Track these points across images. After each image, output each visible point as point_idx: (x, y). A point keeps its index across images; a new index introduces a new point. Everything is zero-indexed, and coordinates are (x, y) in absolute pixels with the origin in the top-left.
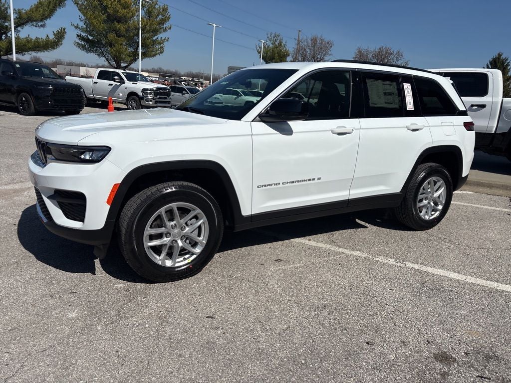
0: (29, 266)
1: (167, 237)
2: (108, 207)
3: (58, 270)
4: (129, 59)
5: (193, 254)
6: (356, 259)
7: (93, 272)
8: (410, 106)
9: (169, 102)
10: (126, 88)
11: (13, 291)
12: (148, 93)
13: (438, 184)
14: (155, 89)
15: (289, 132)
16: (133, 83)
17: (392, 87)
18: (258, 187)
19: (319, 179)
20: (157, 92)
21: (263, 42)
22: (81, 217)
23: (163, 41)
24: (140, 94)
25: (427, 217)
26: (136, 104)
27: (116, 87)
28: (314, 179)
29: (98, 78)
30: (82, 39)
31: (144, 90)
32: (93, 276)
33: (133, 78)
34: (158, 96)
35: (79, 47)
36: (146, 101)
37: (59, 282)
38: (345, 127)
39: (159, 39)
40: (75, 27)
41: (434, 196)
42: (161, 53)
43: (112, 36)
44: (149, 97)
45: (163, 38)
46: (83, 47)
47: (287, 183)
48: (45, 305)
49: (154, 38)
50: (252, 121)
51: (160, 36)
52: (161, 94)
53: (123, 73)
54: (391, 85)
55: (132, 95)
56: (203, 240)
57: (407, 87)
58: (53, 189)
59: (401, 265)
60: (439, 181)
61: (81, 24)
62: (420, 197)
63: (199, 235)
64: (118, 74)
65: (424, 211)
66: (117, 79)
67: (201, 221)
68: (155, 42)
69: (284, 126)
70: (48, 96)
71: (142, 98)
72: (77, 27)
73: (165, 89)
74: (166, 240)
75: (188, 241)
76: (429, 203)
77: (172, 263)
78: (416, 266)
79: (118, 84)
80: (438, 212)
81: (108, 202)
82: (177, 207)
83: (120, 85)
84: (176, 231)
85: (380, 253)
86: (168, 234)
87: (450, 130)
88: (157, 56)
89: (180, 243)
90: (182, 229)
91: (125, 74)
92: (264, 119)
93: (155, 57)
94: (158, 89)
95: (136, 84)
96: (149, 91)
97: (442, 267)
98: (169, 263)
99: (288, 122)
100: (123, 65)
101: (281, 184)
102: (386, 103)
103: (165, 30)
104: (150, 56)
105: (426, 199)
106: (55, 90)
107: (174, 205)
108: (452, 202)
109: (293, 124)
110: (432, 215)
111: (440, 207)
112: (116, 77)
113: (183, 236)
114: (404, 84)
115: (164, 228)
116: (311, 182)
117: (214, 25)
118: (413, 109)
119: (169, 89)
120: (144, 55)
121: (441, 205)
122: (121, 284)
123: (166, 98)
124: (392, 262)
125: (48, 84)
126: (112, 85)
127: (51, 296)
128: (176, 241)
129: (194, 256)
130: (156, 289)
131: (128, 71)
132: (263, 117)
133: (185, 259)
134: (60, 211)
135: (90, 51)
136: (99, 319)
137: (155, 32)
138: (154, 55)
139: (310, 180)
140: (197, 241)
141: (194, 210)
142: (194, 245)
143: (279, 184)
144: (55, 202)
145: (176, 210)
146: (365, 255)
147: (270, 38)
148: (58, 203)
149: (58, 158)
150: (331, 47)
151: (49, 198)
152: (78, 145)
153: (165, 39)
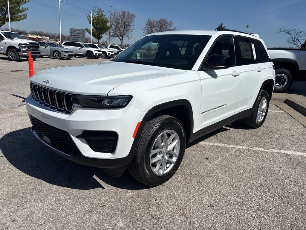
1: (160, 155)
5: (172, 163)
7: (101, 187)
9: (39, 53)
10: (6, 43)
12: (22, 47)
14: (28, 43)
15: (215, 76)
16: (11, 40)
18: (202, 114)
19: (226, 104)
20: (30, 46)
21: (92, 13)
23: (24, 10)
24: (18, 47)
25: (259, 120)
26: (15, 55)
31: (20, 45)
33: (8, 36)
34: (31, 49)
36: (22, 52)
38: (236, 72)
39: (21, 8)
41: (262, 108)
42: (25, 18)
44: (24, 49)
47: (214, 109)
49: (18, 8)
50: (198, 70)
51: (23, 6)
52: (33, 47)
53: (1, 32)
54: (247, 45)
55: (11, 48)
56: (176, 152)
58: (81, 130)
59: (270, 151)
63: (173, 150)
67: (176, 141)
68: (19, 11)
69: (213, 73)
71: (19, 50)
73: (36, 44)
74: (159, 157)
77: (162, 171)
78: (278, 151)
80: (263, 117)
82: (167, 133)
84: (164, 149)
86: (160, 153)
87: (269, 70)
88: (22, 21)
89: (166, 158)
90: (167, 147)
91: (4, 33)
93: (20, 21)
94: (30, 43)
95: (14, 40)
96: (23, 45)
97: (289, 149)
99: (214, 70)
102: (247, 56)
103: (25, 2)
104: (16, 20)
107: (165, 132)
109: (217, 71)
110: (261, 119)
113: (167, 152)
114: (252, 44)
116: (223, 107)
118: (256, 59)
119: (38, 44)
120: (12, 20)
121: (264, 113)
123: (36, 50)
124: (263, 150)
127: (89, 212)
128: (164, 156)
129: (173, 165)
131: (5, 31)
132: (202, 68)
133: (167, 168)
134: (88, 147)
136: (142, 223)
137: (19, 4)
138: (19, 20)
139: (222, 106)
140: (172, 153)
141: (173, 134)
142: (171, 156)
143: (210, 110)
144: (84, 140)
145: (166, 135)
146: (246, 148)
147: (95, 10)
148: (86, 140)
149: (86, 106)
150: (134, 18)
151: (77, 137)
152: (108, 95)
153: (25, 9)
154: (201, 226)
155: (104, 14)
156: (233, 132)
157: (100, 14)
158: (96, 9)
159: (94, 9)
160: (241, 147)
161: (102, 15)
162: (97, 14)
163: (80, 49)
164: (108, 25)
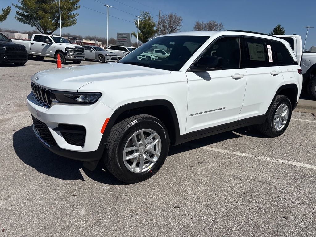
0: (35, 177)
1: (136, 153)
2: (102, 135)
3: (57, 179)
4: (53, 28)
5: (152, 163)
6: (246, 158)
7: (82, 179)
8: (271, 60)
9: (83, 57)
10: (54, 47)
11: (31, 197)
12: (69, 51)
13: (285, 108)
14: (74, 48)
16: (59, 44)
17: (261, 47)
18: (190, 116)
19: (224, 108)
20: (75, 50)
21: (139, 17)
22: (81, 143)
23: (74, 16)
24: (64, 51)
25: (278, 129)
26: (62, 58)
27: (47, 46)
28: (221, 109)
29: (34, 41)
30: (20, 14)
31: (67, 49)
32: (84, 182)
33: (57, 40)
34: (76, 53)
35: (18, 20)
36: (68, 56)
37: (61, 188)
38: (239, 74)
39: (72, 14)
40: (15, 6)
41: (282, 116)
42: (75, 24)
43: (41, 12)
44: (70, 53)
45: (75, 14)
46: (21, 20)
47: (207, 112)
48: (59, 207)
49: (69, 14)
50: (186, 72)
51: (74, 12)
52: (78, 51)
53: (51, 37)
54: (260, 46)
55: (58, 51)
56: (158, 152)
57: (269, 47)
58: (57, 123)
59: (275, 161)
60: (285, 106)
61: (20, 5)
62: (275, 116)
63: (155, 150)
64: (48, 38)
66: (48, 41)
67: (157, 141)
68: (70, 17)
69: (205, 75)
70: (3, 53)
71: (66, 54)
72: (16, 7)
73: (82, 48)
74: (136, 155)
75: (148, 154)
76: (279, 120)
77: (140, 169)
78: (285, 162)
79: (49, 44)
80: (284, 126)
81: (101, 132)
82: (144, 132)
83: (50, 45)
84: (142, 148)
85: (258, 154)
86: (137, 151)
87: (291, 74)
88: (72, 26)
90: (146, 146)
91: (53, 38)
92: (193, 70)
93: (70, 27)
94: (76, 48)
95: (61, 44)
96: (70, 50)
97: (300, 161)
98: (138, 170)
99: (208, 72)
100: (49, 32)
101: (203, 113)
102: (258, 58)
103: (76, 9)
104: (67, 26)
105: (277, 118)
106: (8, 49)
107: (142, 131)
108: (291, 119)
109: (211, 73)
110: (281, 127)
111: (285, 122)
112: (47, 40)
113: (146, 151)
114: (267, 45)
115: (134, 147)
116: (220, 110)
117: (108, 6)
118: (272, 62)
119: (83, 48)
120: (63, 25)
121: (285, 121)
122: (106, 187)
123: (81, 54)
124: (268, 159)
125: (3, 45)
126: (44, 45)
127: (60, 199)
128: (142, 155)
129: (153, 164)
130: (131, 188)
131: (54, 36)
132: (192, 69)
133: (147, 166)
134: (63, 139)
135: (25, 22)
136: (102, 214)
137: (70, 10)
138: (70, 25)
139: (219, 109)
140: (154, 153)
141: (153, 133)
142: (152, 156)
143: (202, 113)
144: (59, 132)
145: (143, 134)
146: (250, 156)
147: (143, 14)
148: (61, 133)
149: (61, 101)
150: (181, 21)
151: (54, 129)
152: (78, 92)
153: (76, 15)
154: (157, 223)
155: (151, 18)
156: (245, 140)
157: (147, 18)
159: (142, 13)
160: (245, 155)
161: (149, 19)
162: (144, 18)
163: (124, 53)
164: (155, 28)
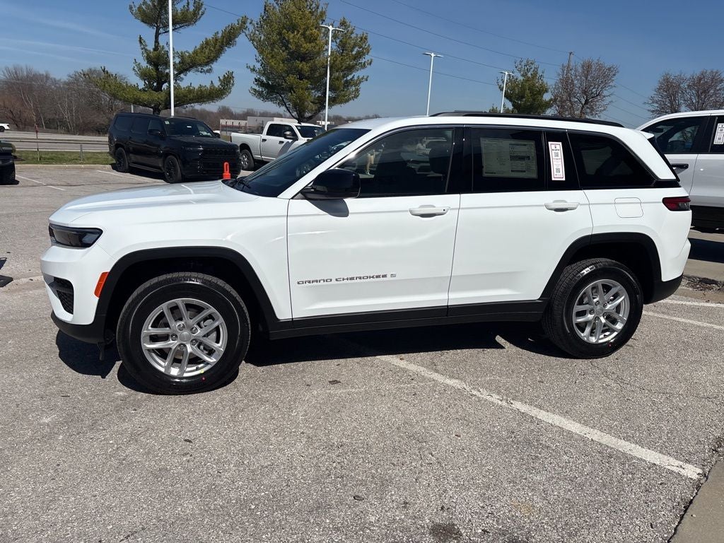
2: (96, 299)
4: (315, 107)
5: (207, 364)
6: (445, 389)
8: (558, 174)
13: (613, 291)
15: (344, 212)
17: (528, 148)
18: (298, 283)
21: (507, 73)
22: (71, 308)
23: (360, 81)
25: (593, 340)
27: (288, 145)
28: (384, 276)
29: (267, 134)
30: (261, 83)
32: (101, 380)
35: (255, 94)
37: (61, 382)
39: (356, 78)
40: (251, 70)
41: (607, 308)
42: (356, 97)
43: (292, 79)
45: (360, 77)
46: (260, 95)
48: (29, 407)
49: (349, 78)
50: (292, 198)
51: (357, 74)
53: (296, 126)
54: (525, 145)
56: (221, 347)
57: (555, 146)
58: (53, 276)
59: (504, 404)
60: (616, 286)
61: (258, 66)
62: (577, 308)
63: (218, 342)
64: (291, 129)
65: (588, 330)
66: (289, 135)
67: (219, 322)
68: (348, 84)
70: (197, 160)
72: (253, 70)
74: (172, 343)
75: (202, 347)
76: (597, 318)
77: (179, 371)
78: (527, 409)
79: (290, 141)
80: (615, 334)
81: (96, 293)
82: (185, 304)
83: (292, 143)
84: (184, 333)
85: (488, 385)
86: (175, 336)
88: (351, 102)
89: (189, 349)
90: (193, 330)
91: (299, 128)
92: (309, 196)
93: (347, 103)
98: (175, 371)
99: (345, 200)
100: (307, 115)
101: (334, 280)
102: (512, 171)
103: (364, 66)
104: (341, 102)
105: (591, 312)
106: (204, 152)
107: (179, 301)
110: (604, 336)
111: (619, 326)
112: (288, 133)
113: (194, 340)
114: (550, 143)
115: (168, 328)
116: (382, 279)
117: (433, 55)
118: (564, 179)
120: (333, 101)
121: (622, 323)
124: (495, 398)
125: (198, 145)
126: (283, 142)
127: (41, 397)
128: (185, 346)
129: (209, 367)
131: (303, 124)
133: (197, 369)
134: (59, 302)
135: (267, 99)
136: (68, 428)
137: (350, 69)
138: (347, 101)
139: (378, 277)
140: (214, 348)
141: (207, 308)
142: (210, 352)
144: (55, 290)
145: (183, 307)
146: (462, 386)
147: (520, 67)
148: (57, 292)
149: (60, 241)
150: (614, 75)
153: (363, 78)
155: (540, 73)
157: (529, 75)
158: (523, 64)
159: (518, 63)
160: (452, 382)
161: (534, 75)
162: (522, 75)
164: (547, 97)
